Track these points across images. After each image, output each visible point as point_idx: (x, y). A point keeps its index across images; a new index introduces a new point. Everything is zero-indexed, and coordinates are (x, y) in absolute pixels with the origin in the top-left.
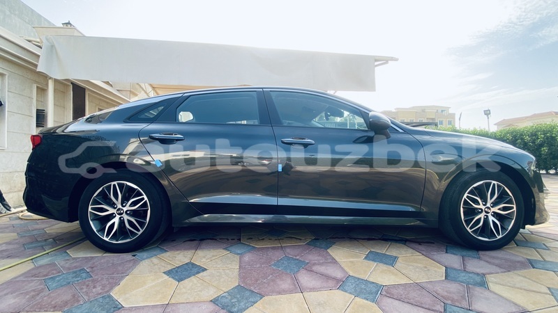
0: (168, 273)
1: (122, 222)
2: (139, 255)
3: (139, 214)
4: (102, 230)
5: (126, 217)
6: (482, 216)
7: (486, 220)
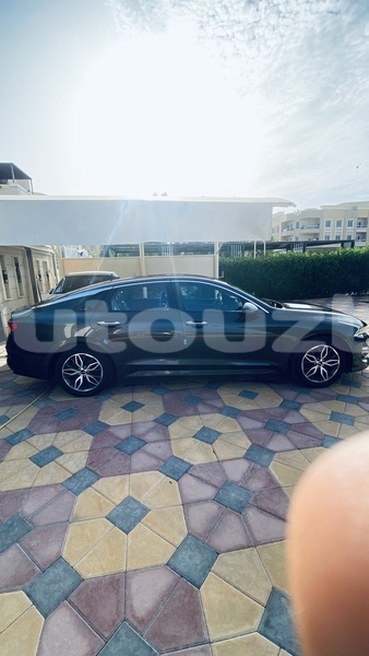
0: (123, 408)
1: (84, 378)
2: (100, 397)
3: (96, 373)
4: (73, 384)
5: (87, 376)
6: (316, 367)
7: (319, 369)
